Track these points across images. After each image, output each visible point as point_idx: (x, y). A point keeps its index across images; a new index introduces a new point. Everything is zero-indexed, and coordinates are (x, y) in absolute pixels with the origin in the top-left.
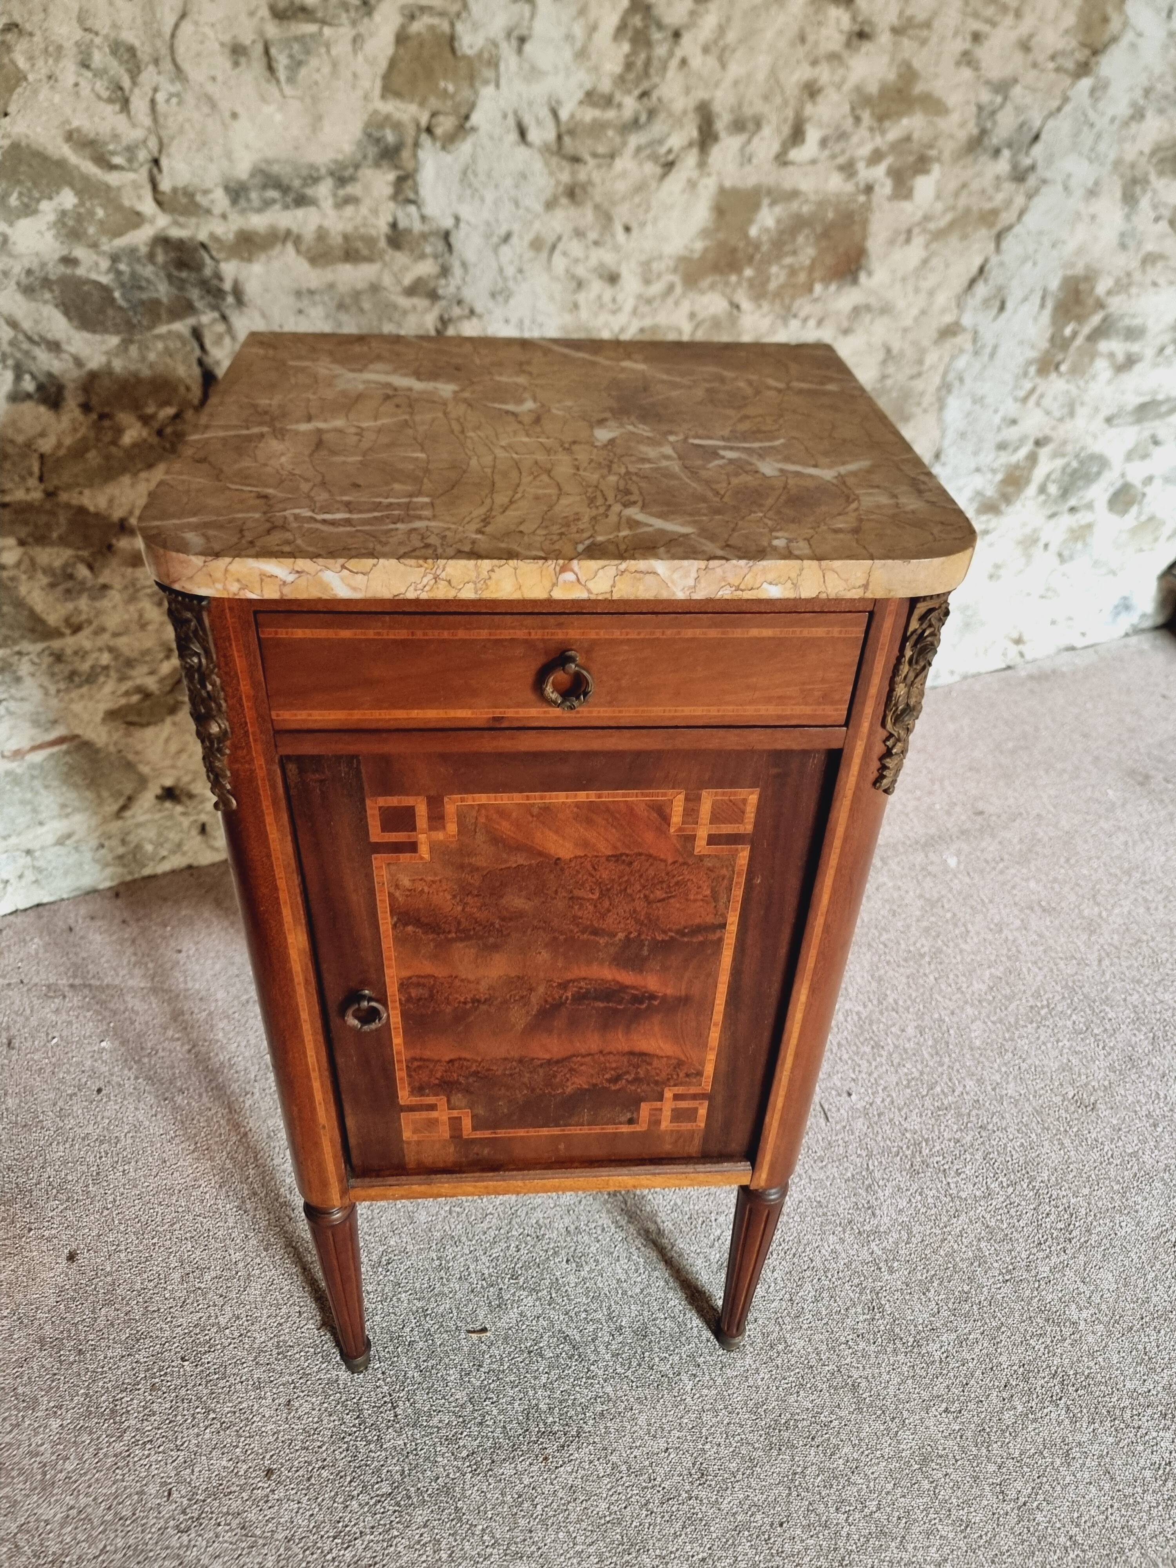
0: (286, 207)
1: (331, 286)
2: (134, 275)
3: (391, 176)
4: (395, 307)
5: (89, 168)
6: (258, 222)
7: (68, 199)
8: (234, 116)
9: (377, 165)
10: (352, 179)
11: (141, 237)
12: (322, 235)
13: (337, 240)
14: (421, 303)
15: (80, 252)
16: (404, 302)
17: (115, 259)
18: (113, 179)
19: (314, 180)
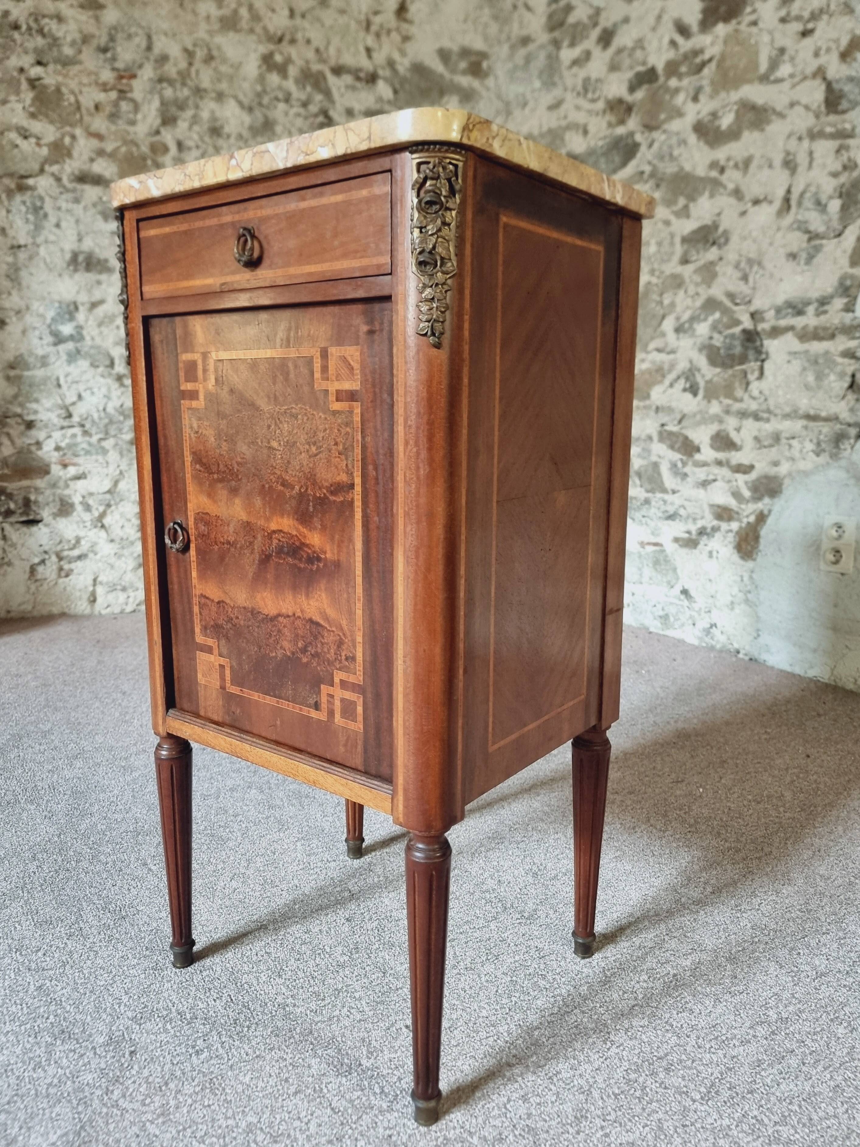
0: (794, 316)
1: (807, 352)
2: (731, 344)
3: (845, 300)
4: (834, 362)
5: (728, 303)
6: (783, 323)
7: (717, 315)
8: (781, 280)
9: (841, 296)
10: (828, 303)
11: (737, 330)
12: (804, 328)
13: (811, 329)
14: (846, 361)
15: (716, 336)
16: (840, 360)
17: (726, 337)
18: (736, 308)
19: (808, 303)
